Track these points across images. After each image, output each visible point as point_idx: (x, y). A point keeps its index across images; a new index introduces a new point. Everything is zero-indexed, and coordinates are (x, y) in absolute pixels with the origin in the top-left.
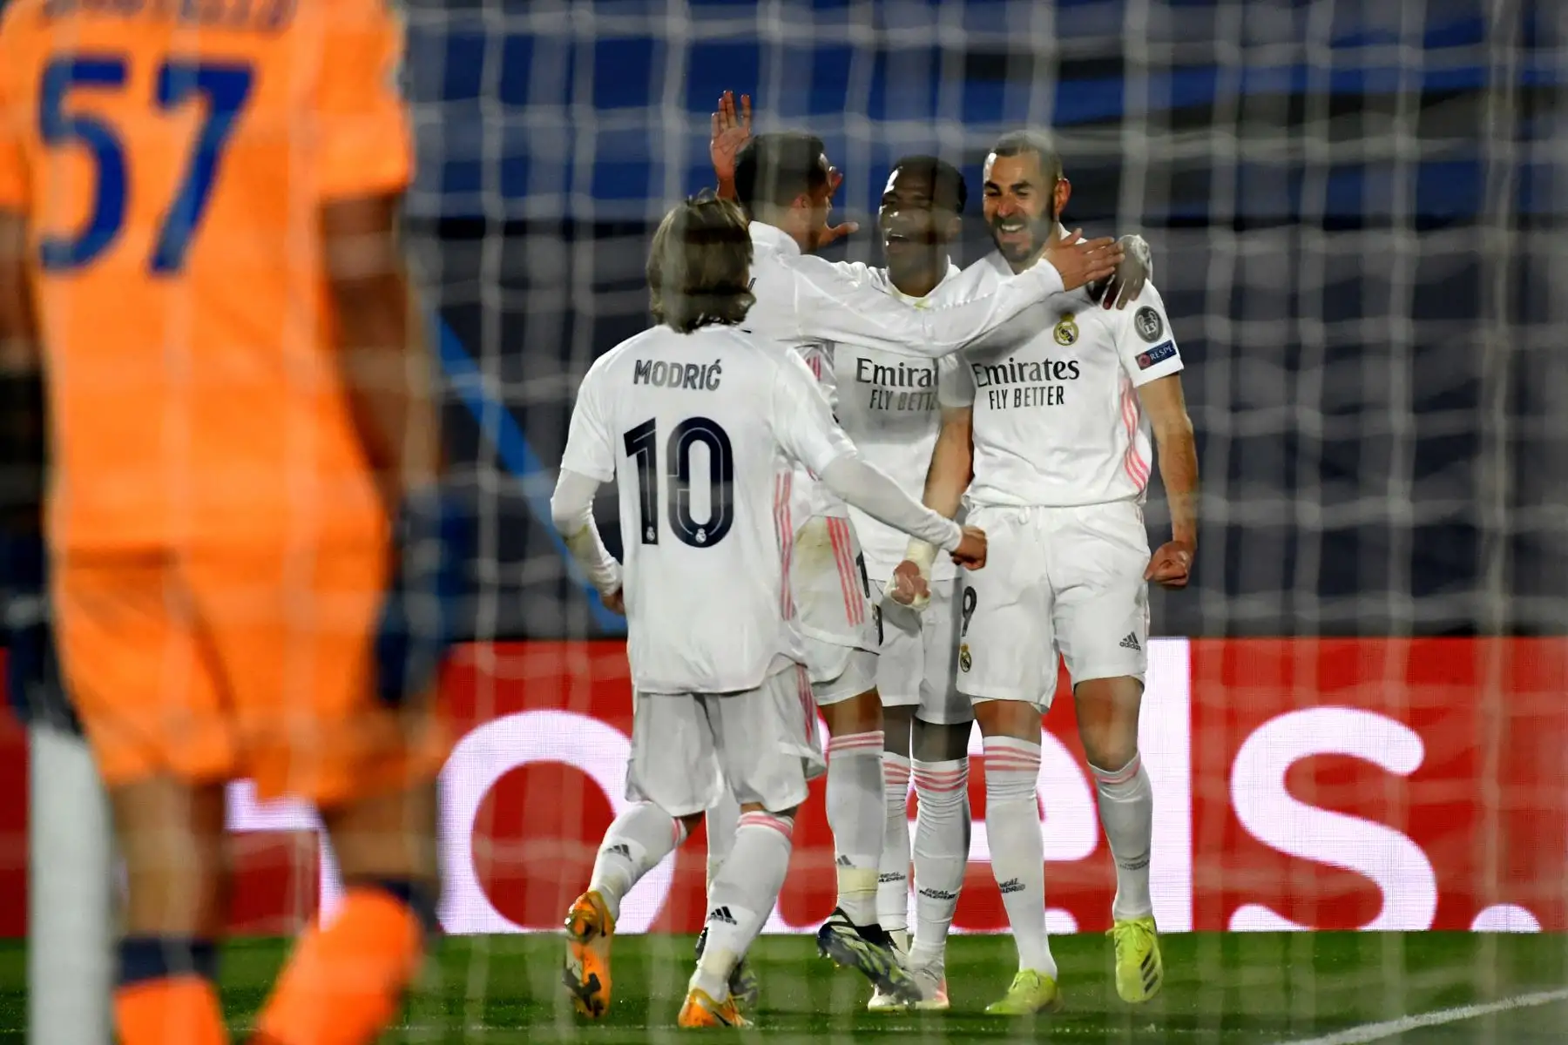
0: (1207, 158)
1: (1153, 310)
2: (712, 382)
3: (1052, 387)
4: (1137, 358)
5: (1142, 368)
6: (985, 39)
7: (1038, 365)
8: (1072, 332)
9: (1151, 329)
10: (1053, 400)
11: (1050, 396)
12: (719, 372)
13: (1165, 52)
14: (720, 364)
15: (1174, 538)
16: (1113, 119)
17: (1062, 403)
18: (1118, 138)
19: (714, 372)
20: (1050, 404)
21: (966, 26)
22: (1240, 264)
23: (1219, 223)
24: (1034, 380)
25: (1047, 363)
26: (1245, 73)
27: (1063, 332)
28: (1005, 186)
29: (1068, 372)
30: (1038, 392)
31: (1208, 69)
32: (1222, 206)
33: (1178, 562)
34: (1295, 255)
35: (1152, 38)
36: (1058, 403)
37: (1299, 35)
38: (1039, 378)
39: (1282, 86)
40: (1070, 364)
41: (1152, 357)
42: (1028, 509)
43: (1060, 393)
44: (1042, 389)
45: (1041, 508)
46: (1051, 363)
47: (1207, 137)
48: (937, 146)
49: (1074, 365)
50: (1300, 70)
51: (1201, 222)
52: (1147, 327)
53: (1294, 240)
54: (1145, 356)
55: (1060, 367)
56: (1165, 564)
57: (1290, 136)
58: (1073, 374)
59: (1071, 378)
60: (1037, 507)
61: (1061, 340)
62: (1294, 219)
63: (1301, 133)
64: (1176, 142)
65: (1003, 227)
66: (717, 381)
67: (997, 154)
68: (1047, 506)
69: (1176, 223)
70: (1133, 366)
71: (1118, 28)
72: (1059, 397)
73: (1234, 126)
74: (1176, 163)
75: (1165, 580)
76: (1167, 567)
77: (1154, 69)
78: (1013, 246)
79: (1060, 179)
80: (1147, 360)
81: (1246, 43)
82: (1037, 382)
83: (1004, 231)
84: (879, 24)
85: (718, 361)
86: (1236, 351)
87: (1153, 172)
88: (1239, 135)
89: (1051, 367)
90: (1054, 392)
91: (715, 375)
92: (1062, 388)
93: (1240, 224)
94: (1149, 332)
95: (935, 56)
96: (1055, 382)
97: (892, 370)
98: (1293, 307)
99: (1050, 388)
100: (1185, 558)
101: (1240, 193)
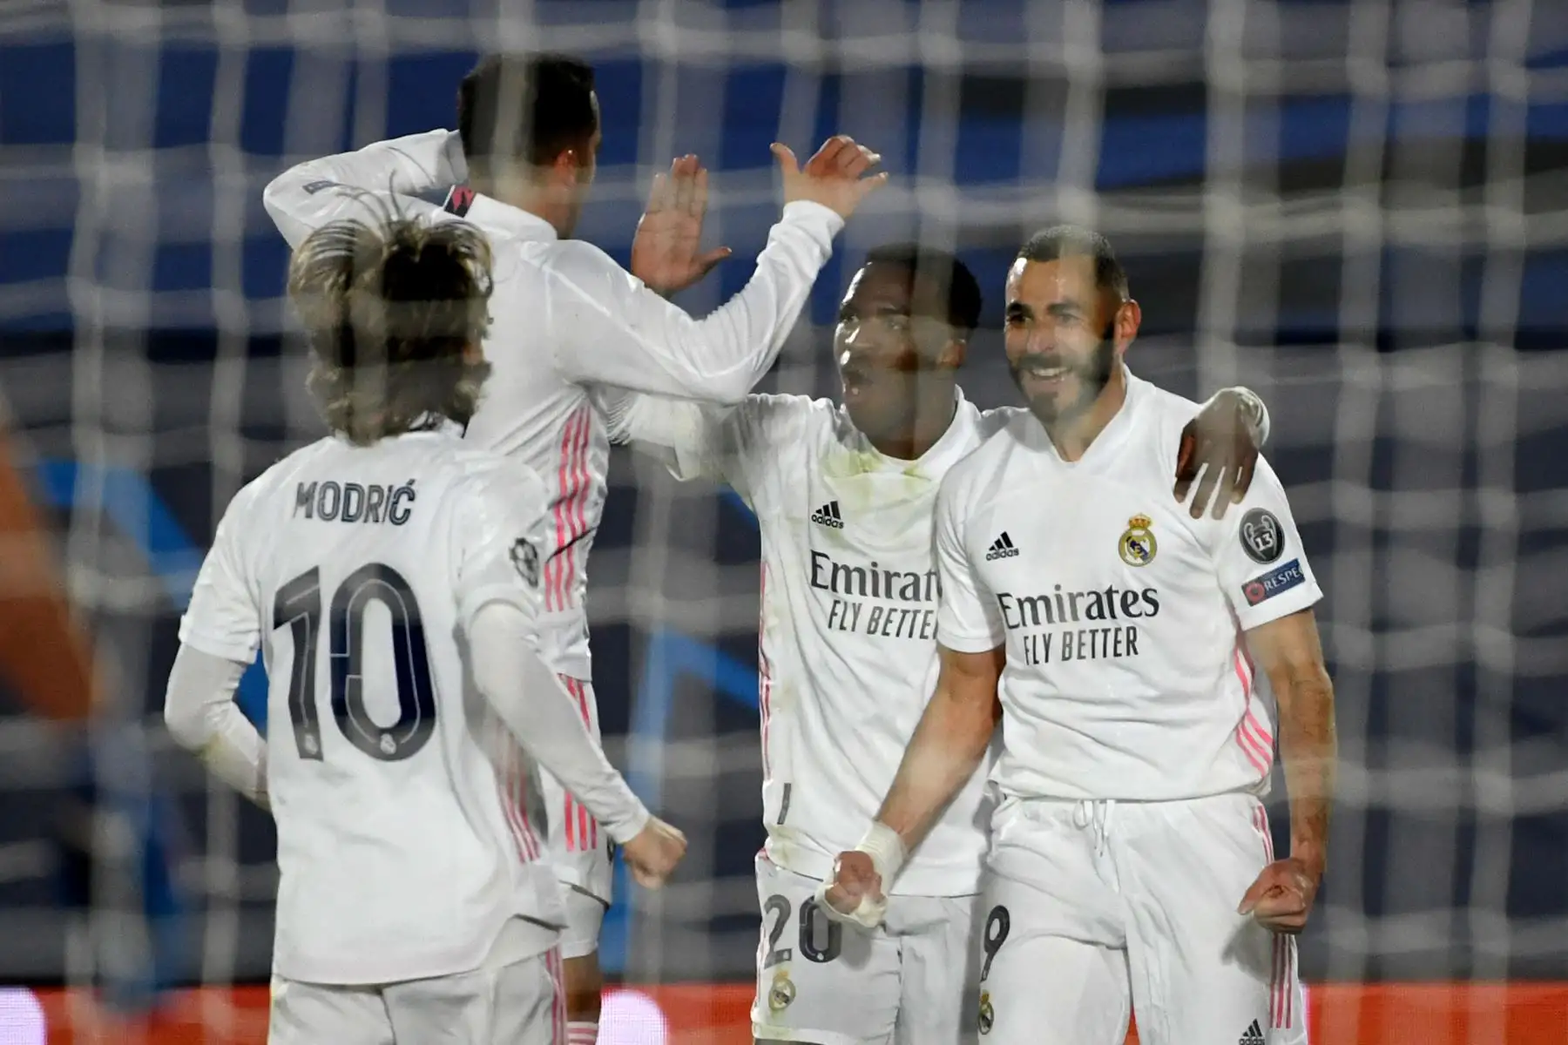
0: (1337, 238)
1: (1267, 513)
2: (399, 514)
3: (1120, 629)
4: (1244, 588)
5: (1252, 603)
6: (995, 55)
7: (1099, 596)
8: (1146, 546)
9: (1265, 543)
10: (1122, 648)
11: (1117, 642)
12: (411, 499)
13: (1271, 76)
14: (414, 487)
15: (1292, 855)
16: (1191, 177)
17: (1136, 653)
18: (1197, 208)
19: (404, 498)
20: (1116, 654)
21: (962, 35)
22: (1386, 402)
23: (1354, 338)
24: (1094, 618)
25: (1110, 593)
26: (1394, 108)
27: (1133, 544)
28: (1038, 306)
29: (1142, 604)
30: (1100, 637)
31: (1338, 102)
32: (1357, 313)
33: (1295, 890)
34: (1472, 389)
35: (1250, 53)
36: (1128, 654)
37: (1478, 49)
38: (1101, 616)
39: (1450, 129)
40: (1145, 594)
41: (1268, 586)
42: (1088, 805)
43: (1132, 638)
44: (1106, 631)
45: (1111, 803)
46: (1117, 592)
47: (1337, 206)
48: (915, 219)
49: (1150, 594)
50: (1479, 103)
51: (1326, 338)
52: (1259, 540)
53: (1471, 367)
54: (1256, 585)
55: (1130, 598)
56: (1271, 893)
57: (1465, 202)
58: (1150, 609)
59: (1147, 615)
60: (1103, 801)
61: (1129, 558)
62: (1470, 333)
63: (1480, 200)
64: (1287, 214)
65: (1035, 372)
66: (407, 512)
67: (1028, 258)
68: (1119, 801)
69: (1286, 338)
70: (1240, 599)
71: (1197, 39)
72: (1131, 643)
73: (1376, 187)
74: (1288, 245)
75: (1273, 916)
76: (1274, 897)
77: (1253, 103)
78: (1049, 398)
79: (1124, 300)
80: (1256, 592)
81: (1395, 62)
82: (1098, 620)
83: (1035, 377)
84: (828, 30)
85: (412, 482)
86: (1380, 538)
87: (1251, 263)
88: (1385, 202)
89: (1117, 599)
90: (1122, 636)
91: (404, 502)
92: (1134, 629)
93: (1386, 342)
94: (1262, 548)
95: (915, 78)
96: (1123, 621)
97: (860, 571)
98: (1469, 472)
99: (1118, 630)
100: (1304, 884)
101: (1386, 294)
